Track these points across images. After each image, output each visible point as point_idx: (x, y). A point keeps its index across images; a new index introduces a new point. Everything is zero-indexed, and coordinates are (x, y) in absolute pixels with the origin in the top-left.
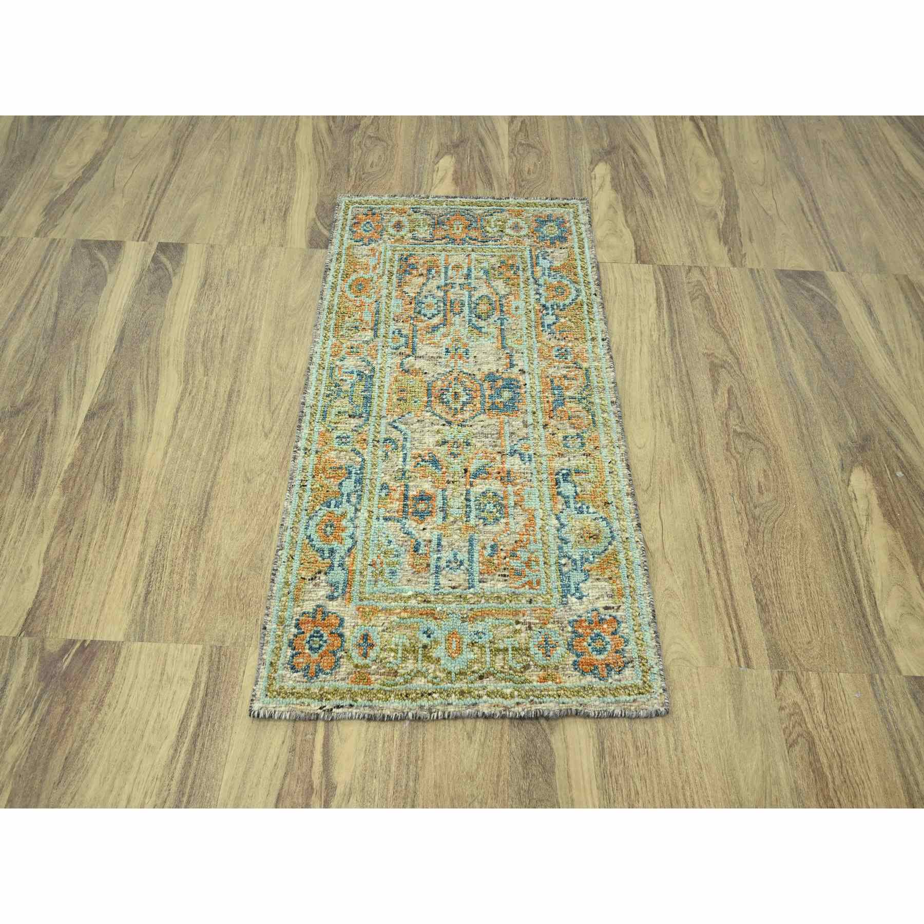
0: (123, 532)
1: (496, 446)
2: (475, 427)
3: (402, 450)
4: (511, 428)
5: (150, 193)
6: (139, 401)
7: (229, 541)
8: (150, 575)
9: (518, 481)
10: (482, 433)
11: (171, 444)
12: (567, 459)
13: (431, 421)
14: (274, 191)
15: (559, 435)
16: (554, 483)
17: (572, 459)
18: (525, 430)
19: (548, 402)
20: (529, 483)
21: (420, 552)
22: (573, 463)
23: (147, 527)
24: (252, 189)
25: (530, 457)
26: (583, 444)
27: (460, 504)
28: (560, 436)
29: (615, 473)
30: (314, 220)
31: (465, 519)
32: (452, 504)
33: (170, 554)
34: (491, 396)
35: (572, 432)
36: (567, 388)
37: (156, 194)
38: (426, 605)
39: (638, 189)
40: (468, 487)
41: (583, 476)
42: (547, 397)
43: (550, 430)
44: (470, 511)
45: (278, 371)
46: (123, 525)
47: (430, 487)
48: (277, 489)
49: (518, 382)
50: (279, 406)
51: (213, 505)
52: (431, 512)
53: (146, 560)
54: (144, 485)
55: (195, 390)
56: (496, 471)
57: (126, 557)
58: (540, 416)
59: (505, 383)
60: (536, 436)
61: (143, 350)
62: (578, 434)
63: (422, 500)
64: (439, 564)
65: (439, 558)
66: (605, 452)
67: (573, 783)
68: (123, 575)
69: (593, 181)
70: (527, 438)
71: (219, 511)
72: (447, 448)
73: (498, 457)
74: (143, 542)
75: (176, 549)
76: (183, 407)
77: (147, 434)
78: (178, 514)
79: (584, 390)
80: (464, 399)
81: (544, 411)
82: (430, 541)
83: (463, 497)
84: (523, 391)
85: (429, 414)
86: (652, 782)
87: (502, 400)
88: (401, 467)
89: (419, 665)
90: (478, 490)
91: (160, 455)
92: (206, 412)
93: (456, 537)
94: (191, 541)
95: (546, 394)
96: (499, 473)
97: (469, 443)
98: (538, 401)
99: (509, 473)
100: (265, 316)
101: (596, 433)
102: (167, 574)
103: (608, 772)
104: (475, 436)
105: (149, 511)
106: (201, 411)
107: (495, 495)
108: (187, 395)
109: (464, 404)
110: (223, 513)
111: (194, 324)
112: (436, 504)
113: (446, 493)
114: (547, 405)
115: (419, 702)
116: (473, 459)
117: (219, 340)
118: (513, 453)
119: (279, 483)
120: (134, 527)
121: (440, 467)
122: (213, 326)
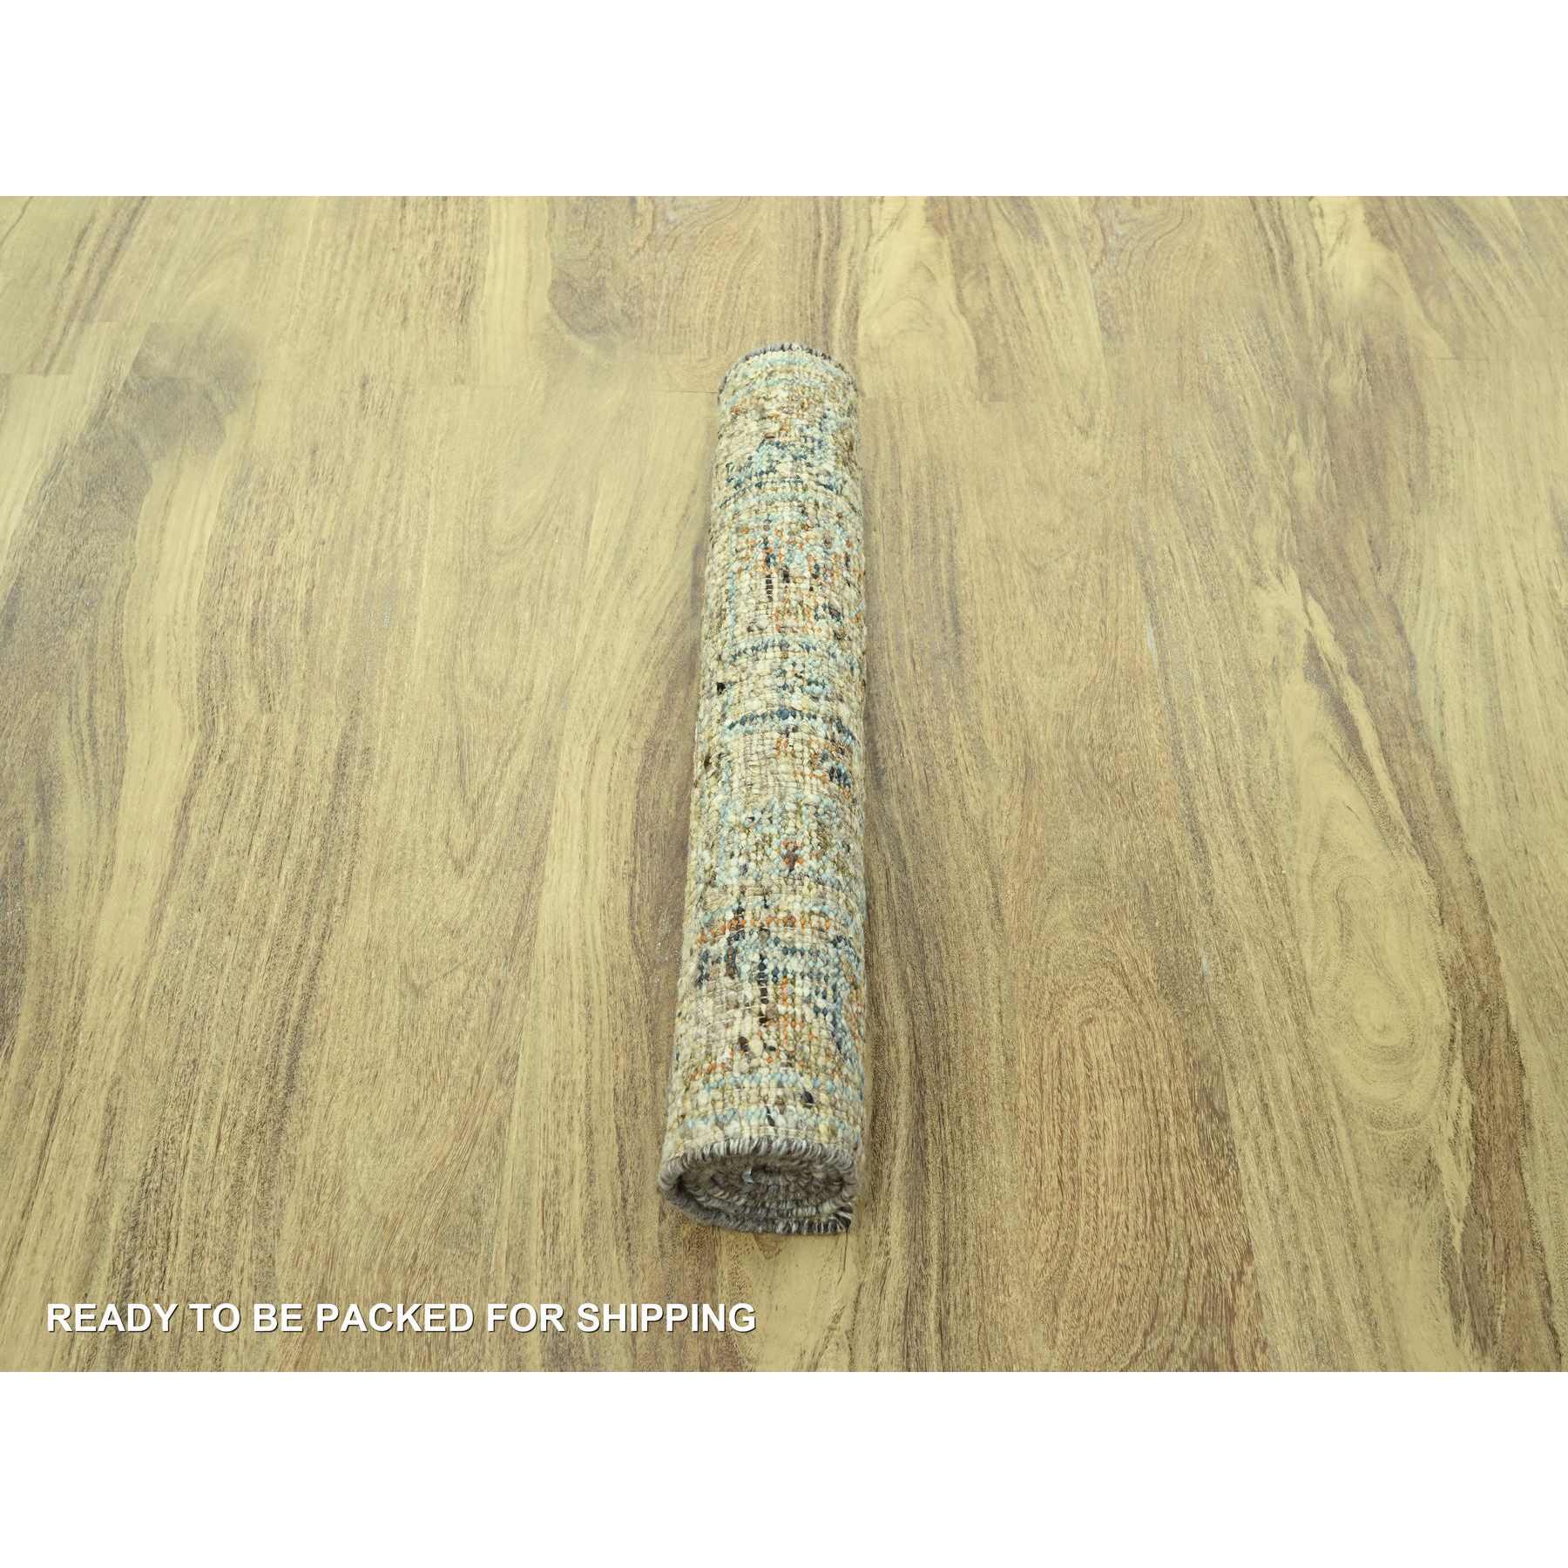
0: (37, 1142)
5: (74, 257)
6: (70, 779)
7: (371, 1162)
8: (129, 1264)
11: (174, 895)
14: (426, 251)
23: (110, 1125)
24: (366, 246)
30: (548, 317)
33: (186, 1204)
37: (91, 261)
39: (1446, 241)
45: (478, 698)
46: (36, 1122)
48: (505, 1012)
50: (492, 789)
51: (313, 1061)
53: (114, 1222)
54: (94, 1005)
55: (235, 748)
57: (49, 1212)
61: (75, 647)
68: (41, 1264)
69: (1317, 220)
71: (333, 1077)
74: (100, 1169)
75: (207, 1187)
76: (204, 795)
77: (98, 869)
78: (206, 1088)
91: (139, 925)
92: (271, 808)
94: (251, 1164)
100: (427, 555)
102: (181, 1259)
105: (117, 1081)
106: (258, 803)
108: (213, 762)
110: (343, 1082)
111: (223, 575)
117: (297, 620)
119: (509, 996)
120: (72, 1127)
122: (279, 584)
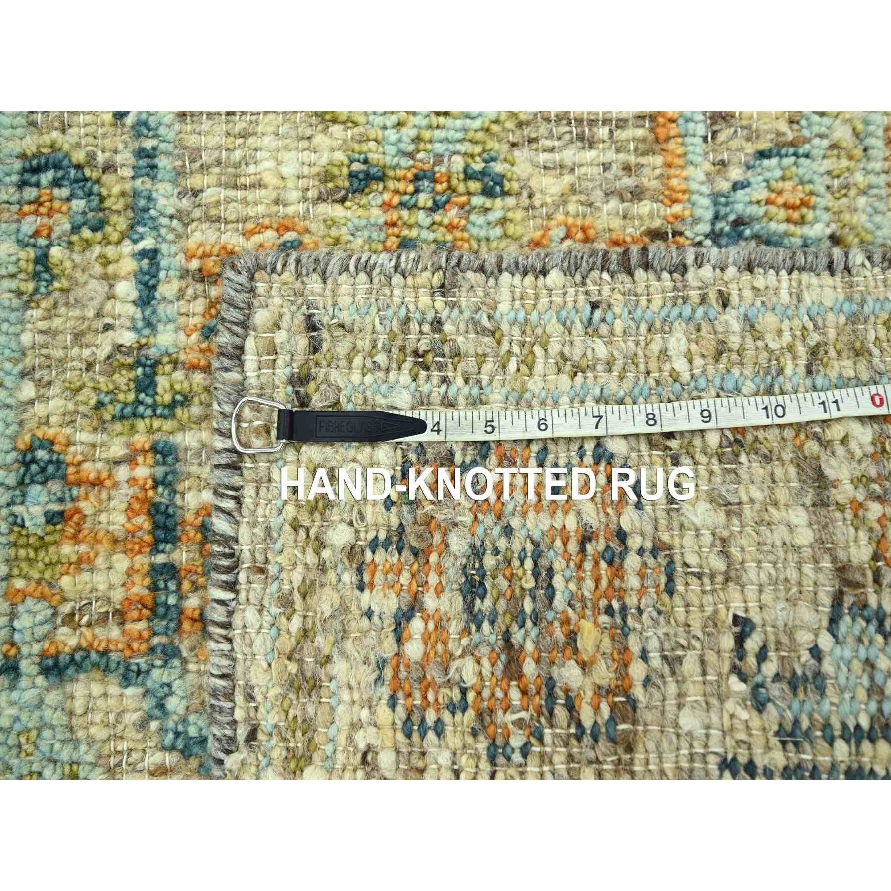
3: (130, 234)
70: (796, 149)
88: (128, 338)
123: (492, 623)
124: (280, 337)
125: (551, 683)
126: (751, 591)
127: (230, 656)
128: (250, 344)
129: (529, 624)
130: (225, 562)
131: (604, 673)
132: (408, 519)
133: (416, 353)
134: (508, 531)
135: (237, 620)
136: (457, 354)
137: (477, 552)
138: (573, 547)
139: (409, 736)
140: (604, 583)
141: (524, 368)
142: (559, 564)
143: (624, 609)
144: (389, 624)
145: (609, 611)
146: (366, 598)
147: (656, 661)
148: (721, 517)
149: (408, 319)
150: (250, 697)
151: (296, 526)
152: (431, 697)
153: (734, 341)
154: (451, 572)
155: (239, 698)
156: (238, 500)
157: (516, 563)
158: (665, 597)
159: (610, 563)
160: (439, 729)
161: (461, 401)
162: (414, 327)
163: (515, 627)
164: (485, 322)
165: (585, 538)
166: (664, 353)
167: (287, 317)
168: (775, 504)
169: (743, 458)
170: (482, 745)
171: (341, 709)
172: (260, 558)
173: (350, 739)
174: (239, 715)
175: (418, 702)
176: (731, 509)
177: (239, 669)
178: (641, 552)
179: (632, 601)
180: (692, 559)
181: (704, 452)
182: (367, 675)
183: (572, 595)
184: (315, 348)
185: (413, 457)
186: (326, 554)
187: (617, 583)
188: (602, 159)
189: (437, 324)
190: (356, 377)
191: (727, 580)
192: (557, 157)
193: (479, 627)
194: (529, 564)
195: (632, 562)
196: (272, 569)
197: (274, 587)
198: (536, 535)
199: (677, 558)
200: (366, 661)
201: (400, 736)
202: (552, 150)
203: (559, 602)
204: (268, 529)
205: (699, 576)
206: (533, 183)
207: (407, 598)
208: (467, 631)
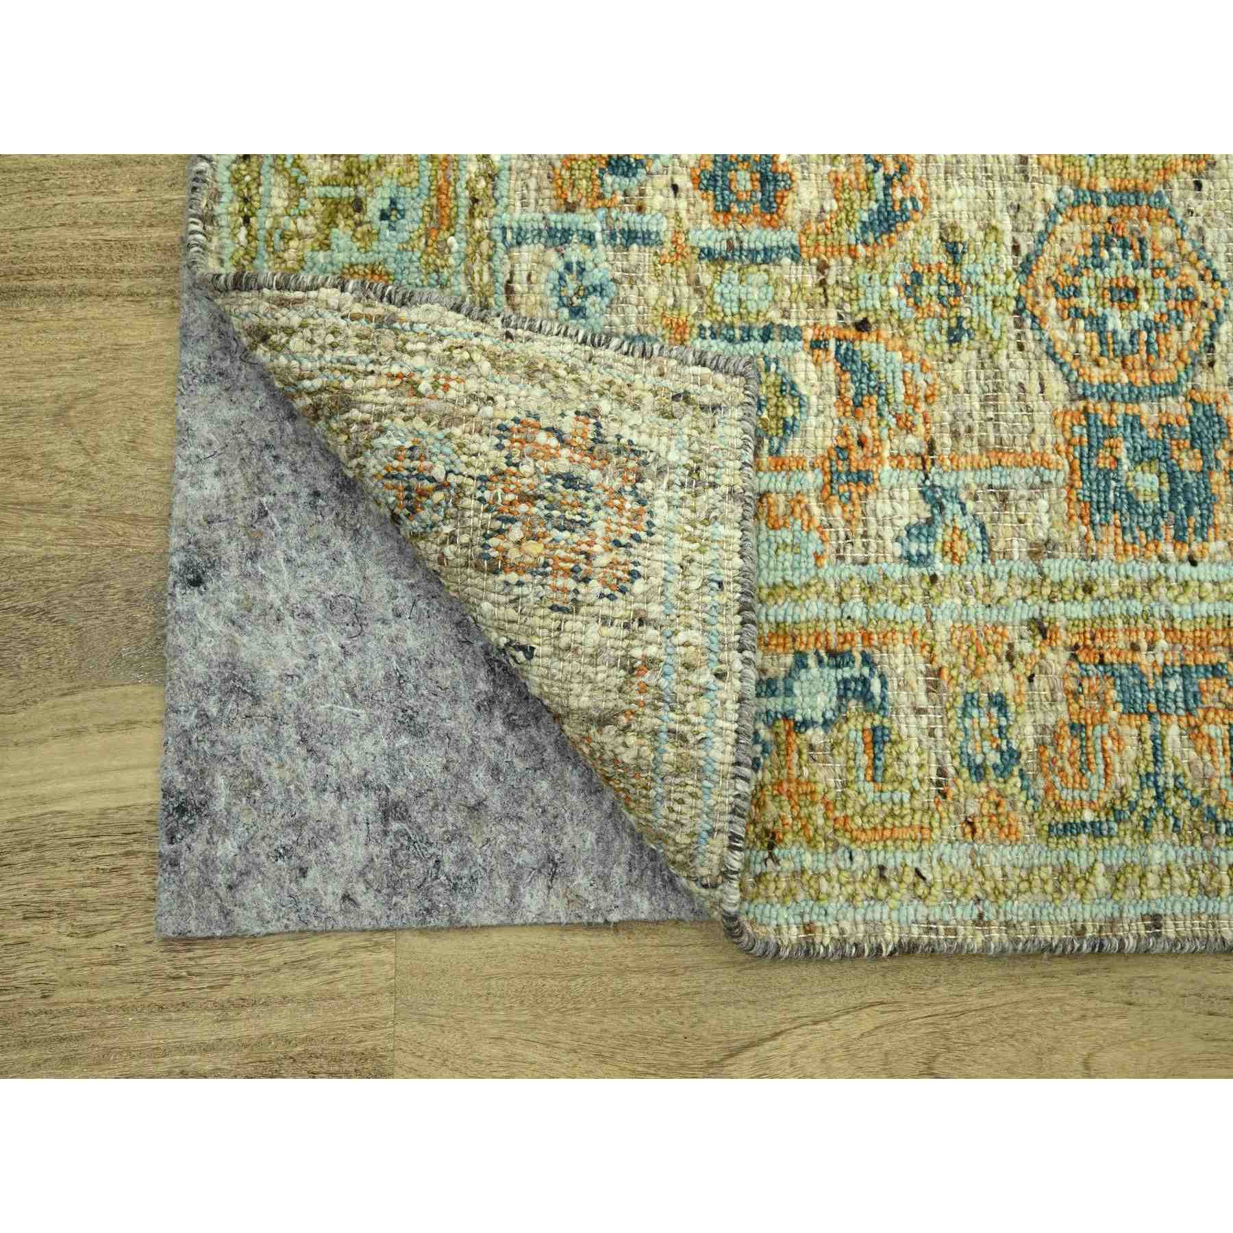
1: (955, 435)
2: (1020, 362)
4: (1024, 492)
9: (837, 510)
10: (998, 389)
12: (922, 701)
13: (1027, 206)
15: (1009, 682)
16: (833, 642)
17: (924, 720)
18: (1018, 548)
19: (1135, 648)
20: (830, 549)
21: (609, 179)
22: (908, 727)
25: (922, 560)
26: (978, 772)
27: (752, 307)
28: (1005, 682)
29: (882, 892)
31: (707, 324)
32: (751, 279)
34: (1134, 423)
35: (1025, 735)
36: (1193, 732)
38: (464, 202)
40: (809, 334)
41: (864, 760)
42: (1151, 646)
43: (1025, 647)
44: (731, 340)
47: (806, 205)
49: (1201, 531)
52: (727, 211)
56: (868, 432)
58: (1076, 611)
59: (1190, 479)
60: (999, 588)
62: (1015, 755)
63: (764, 180)
64: (575, 238)
65: (589, 238)
66: (958, 857)
67: (116, 736)
70: (988, 553)
72: (935, 259)
73: (914, 442)
79: (1196, 803)
80: (1115, 321)
81: (1098, 629)
82: (640, 209)
83: (775, 315)
84: (1167, 549)
85: (1051, 196)
86: (111, 984)
87: (1126, 464)
89: (316, 191)
90: (801, 366)
93: (653, 292)
95: (1162, 644)
96: (861, 444)
97: (957, 340)
98: (1136, 606)
99: (863, 478)
101: (1025, 830)
103: (136, 847)
104: (988, 360)
107: (788, 428)
109: (1097, 323)
112: (752, 225)
113: (786, 261)
114: (1121, 641)
115: (228, 190)
116: (904, 349)
118: (933, 497)
121: (870, 238)
123: (550, 488)
124: (710, 388)
125: (513, 521)
126: (546, 661)
127: (549, 333)
128: (707, 370)
129: (546, 512)
130: (596, 340)
131: (514, 555)
132: (610, 447)
133: (698, 468)
134: (597, 508)
135: (567, 340)
136: (696, 495)
137: (588, 487)
138: (584, 547)
139: (499, 428)
140: (562, 564)
141: (686, 534)
142: (576, 537)
143: (545, 575)
144: (556, 424)
145: (546, 565)
146: (571, 414)
147: (517, 591)
148: (590, 651)
149: (717, 467)
150: (528, 339)
151: (611, 383)
152: (516, 444)
153: (693, 678)
154: (579, 470)
155: (528, 333)
156: (626, 354)
157: (579, 510)
158: (550, 604)
159: (572, 570)
160: (499, 447)
161: (670, 494)
162: (712, 471)
163: (546, 503)
164: (713, 514)
165: (588, 556)
166: (690, 627)
167: (718, 393)
168: (593, 690)
169: (622, 673)
170: (488, 472)
171: (517, 388)
172: (596, 360)
173: (501, 392)
174: (520, 331)
175: (515, 436)
176: (594, 658)
177: (543, 337)
178: (576, 592)
179: (550, 580)
180: (568, 625)
181: (629, 646)
182: (533, 407)
183: (558, 542)
184: (703, 408)
185: (642, 458)
186: (596, 396)
187: (561, 572)
188: (975, 413)
189: (714, 485)
190: (686, 431)
191: (555, 647)
192: (974, 381)
193: (549, 480)
194: (578, 518)
195: (571, 584)
196: (590, 366)
197: (581, 364)
198: (593, 525)
199: (570, 616)
200: (539, 408)
201: (499, 422)
202: (978, 378)
203: (556, 533)
204: (611, 367)
205: (559, 629)
206: (957, 364)
207: (568, 438)
208: (547, 473)
